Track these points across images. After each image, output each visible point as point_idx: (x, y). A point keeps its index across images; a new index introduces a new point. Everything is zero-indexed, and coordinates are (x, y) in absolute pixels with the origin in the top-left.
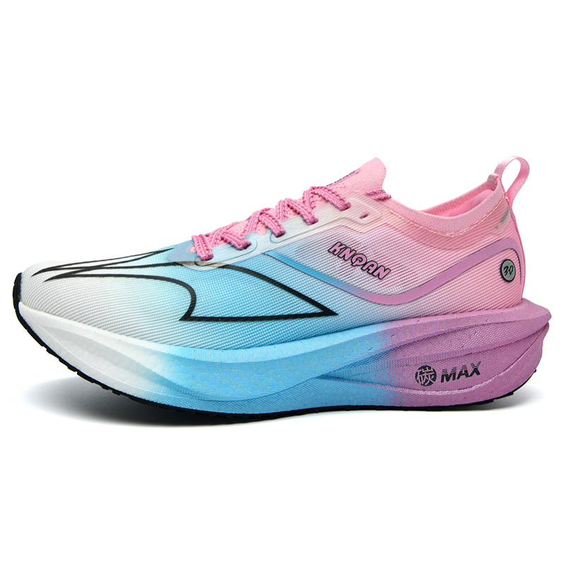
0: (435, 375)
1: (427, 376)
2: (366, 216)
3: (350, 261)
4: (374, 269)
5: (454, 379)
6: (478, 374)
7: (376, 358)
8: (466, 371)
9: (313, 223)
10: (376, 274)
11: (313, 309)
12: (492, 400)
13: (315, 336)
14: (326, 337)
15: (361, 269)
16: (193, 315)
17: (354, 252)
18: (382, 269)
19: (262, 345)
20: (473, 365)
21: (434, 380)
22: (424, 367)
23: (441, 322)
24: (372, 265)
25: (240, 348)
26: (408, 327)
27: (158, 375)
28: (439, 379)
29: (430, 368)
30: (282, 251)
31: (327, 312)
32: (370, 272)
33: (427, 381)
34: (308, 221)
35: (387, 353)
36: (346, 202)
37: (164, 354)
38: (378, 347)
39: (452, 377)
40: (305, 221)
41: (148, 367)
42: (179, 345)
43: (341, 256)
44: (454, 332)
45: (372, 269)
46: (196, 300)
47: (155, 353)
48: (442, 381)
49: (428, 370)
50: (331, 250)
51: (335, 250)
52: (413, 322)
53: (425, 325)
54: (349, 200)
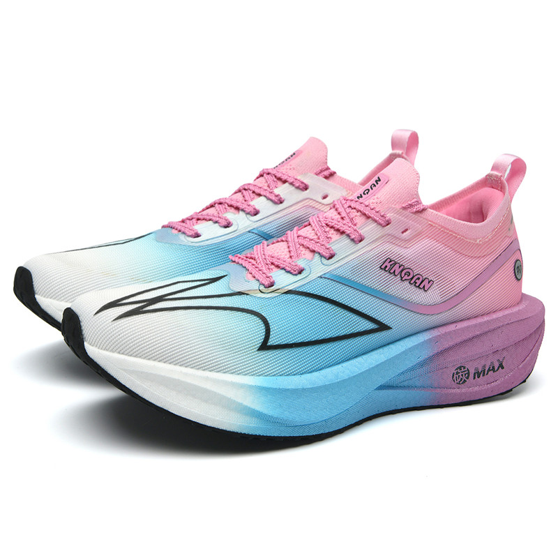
0: (469, 374)
1: (462, 375)
2: (406, 230)
3: (399, 276)
4: (420, 282)
5: (483, 375)
6: (503, 368)
7: (422, 364)
8: (493, 367)
9: (360, 241)
10: (421, 286)
11: (370, 326)
12: (511, 390)
13: (372, 350)
14: (381, 350)
15: (410, 283)
16: (269, 344)
17: (402, 268)
18: (426, 281)
19: (331, 366)
20: (498, 360)
21: (468, 378)
22: (460, 368)
23: (475, 326)
24: (419, 279)
25: (313, 371)
26: (450, 333)
27: (249, 408)
28: (471, 376)
29: (464, 368)
30: (338, 272)
31: (382, 327)
32: (417, 285)
33: (461, 379)
34: (355, 240)
35: (431, 359)
36: (387, 219)
37: (251, 387)
38: (425, 354)
39: (481, 375)
40: (353, 240)
41: (240, 401)
42: (260, 375)
43: (392, 271)
44: (486, 333)
45: (418, 282)
46: (270, 329)
47: (242, 386)
48: (474, 378)
49: (463, 370)
50: (383, 267)
51: (386, 267)
52: (452, 328)
53: (463, 330)
54: (389, 216)
